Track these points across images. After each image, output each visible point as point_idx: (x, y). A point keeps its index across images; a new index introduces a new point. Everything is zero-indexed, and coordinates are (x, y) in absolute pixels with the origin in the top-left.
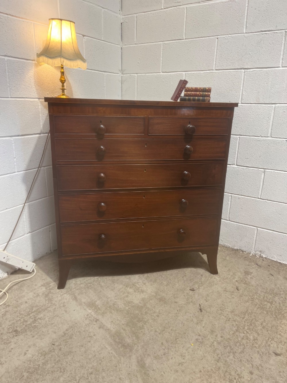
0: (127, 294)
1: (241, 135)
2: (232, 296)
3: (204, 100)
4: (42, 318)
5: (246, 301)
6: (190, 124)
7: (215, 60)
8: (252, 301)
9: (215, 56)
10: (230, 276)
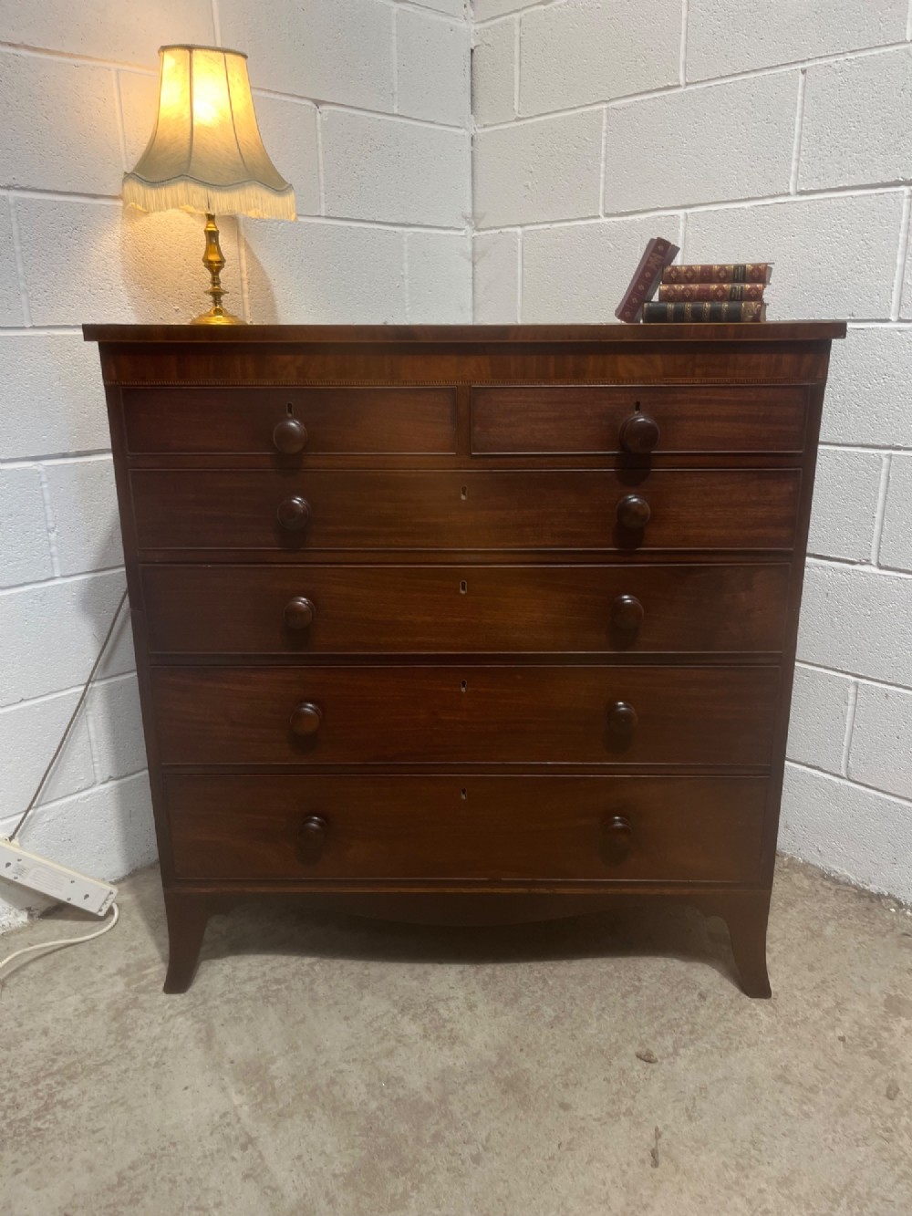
0: (393, 1043)
1: (898, 448)
2: (805, 1107)
3: (735, 316)
4: (72, 1102)
5: (859, 1136)
6: (637, 409)
7: (795, 155)
8: (884, 1143)
9: (796, 140)
10: (817, 1013)
